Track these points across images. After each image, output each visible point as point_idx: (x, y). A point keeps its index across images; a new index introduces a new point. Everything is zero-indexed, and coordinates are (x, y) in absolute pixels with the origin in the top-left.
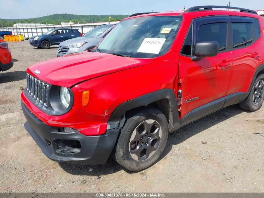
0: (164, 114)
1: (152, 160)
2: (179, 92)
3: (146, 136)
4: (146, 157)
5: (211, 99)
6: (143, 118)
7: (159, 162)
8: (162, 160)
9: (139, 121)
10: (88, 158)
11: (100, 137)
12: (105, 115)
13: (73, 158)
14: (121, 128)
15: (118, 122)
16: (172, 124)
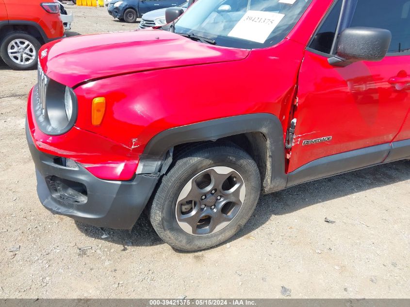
0: (255, 160)
1: (220, 237)
2: (293, 123)
3: (212, 194)
4: (208, 231)
5: (368, 141)
6: (208, 162)
7: (235, 241)
8: (241, 239)
9: (199, 167)
10: (99, 215)
11: (121, 185)
12: (133, 147)
13: (76, 212)
14: (163, 175)
15: (159, 163)
16: (269, 180)
